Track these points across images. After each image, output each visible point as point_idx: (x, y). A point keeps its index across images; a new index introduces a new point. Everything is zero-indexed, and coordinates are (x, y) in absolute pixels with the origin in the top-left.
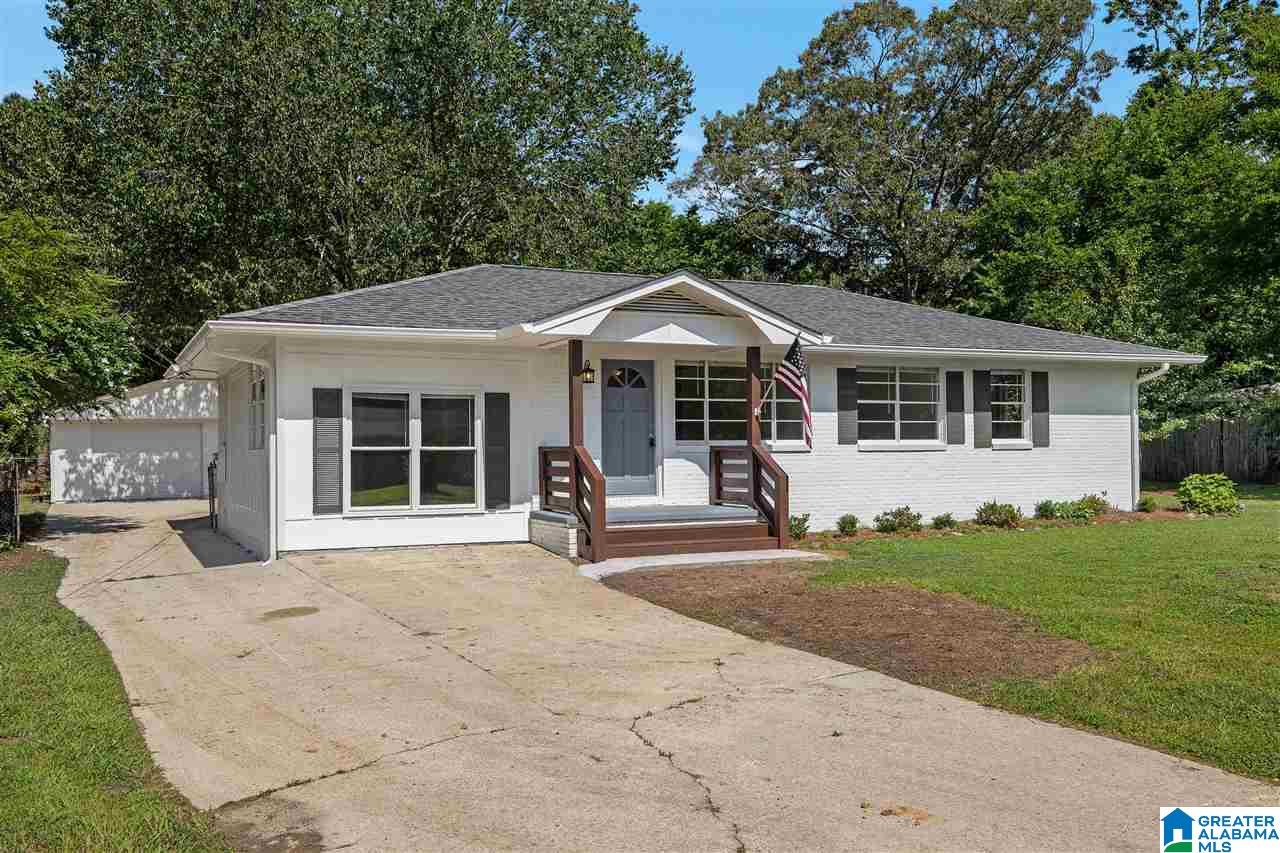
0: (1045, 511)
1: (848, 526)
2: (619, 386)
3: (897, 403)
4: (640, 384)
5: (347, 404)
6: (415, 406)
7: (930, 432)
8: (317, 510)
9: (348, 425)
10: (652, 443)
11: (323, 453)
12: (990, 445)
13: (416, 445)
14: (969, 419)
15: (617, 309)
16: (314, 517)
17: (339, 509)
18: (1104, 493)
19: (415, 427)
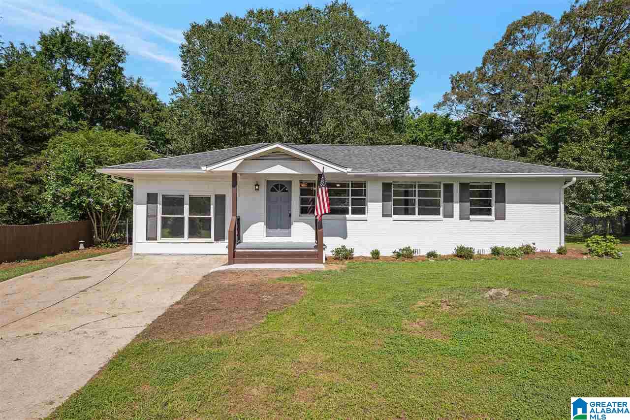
0: (496, 252)
1: (376, 254)
2: (276, 191)
3: (417, 198)
4: (285, 191)
5: (160, 199)
6: (187, 200)
7: (436, 212)
8: (148, 239)
9: (160, 207)
10: (290, 215)
11: (150, 217)
12: (468, 219)
13: (186, 215)
14: (457, 206)
15: (245, 159)
16: (146, 241)
17: (156, 239)
18: (534, 244)
19: (186, 208)
